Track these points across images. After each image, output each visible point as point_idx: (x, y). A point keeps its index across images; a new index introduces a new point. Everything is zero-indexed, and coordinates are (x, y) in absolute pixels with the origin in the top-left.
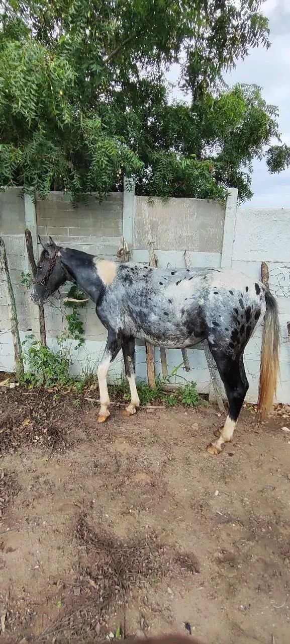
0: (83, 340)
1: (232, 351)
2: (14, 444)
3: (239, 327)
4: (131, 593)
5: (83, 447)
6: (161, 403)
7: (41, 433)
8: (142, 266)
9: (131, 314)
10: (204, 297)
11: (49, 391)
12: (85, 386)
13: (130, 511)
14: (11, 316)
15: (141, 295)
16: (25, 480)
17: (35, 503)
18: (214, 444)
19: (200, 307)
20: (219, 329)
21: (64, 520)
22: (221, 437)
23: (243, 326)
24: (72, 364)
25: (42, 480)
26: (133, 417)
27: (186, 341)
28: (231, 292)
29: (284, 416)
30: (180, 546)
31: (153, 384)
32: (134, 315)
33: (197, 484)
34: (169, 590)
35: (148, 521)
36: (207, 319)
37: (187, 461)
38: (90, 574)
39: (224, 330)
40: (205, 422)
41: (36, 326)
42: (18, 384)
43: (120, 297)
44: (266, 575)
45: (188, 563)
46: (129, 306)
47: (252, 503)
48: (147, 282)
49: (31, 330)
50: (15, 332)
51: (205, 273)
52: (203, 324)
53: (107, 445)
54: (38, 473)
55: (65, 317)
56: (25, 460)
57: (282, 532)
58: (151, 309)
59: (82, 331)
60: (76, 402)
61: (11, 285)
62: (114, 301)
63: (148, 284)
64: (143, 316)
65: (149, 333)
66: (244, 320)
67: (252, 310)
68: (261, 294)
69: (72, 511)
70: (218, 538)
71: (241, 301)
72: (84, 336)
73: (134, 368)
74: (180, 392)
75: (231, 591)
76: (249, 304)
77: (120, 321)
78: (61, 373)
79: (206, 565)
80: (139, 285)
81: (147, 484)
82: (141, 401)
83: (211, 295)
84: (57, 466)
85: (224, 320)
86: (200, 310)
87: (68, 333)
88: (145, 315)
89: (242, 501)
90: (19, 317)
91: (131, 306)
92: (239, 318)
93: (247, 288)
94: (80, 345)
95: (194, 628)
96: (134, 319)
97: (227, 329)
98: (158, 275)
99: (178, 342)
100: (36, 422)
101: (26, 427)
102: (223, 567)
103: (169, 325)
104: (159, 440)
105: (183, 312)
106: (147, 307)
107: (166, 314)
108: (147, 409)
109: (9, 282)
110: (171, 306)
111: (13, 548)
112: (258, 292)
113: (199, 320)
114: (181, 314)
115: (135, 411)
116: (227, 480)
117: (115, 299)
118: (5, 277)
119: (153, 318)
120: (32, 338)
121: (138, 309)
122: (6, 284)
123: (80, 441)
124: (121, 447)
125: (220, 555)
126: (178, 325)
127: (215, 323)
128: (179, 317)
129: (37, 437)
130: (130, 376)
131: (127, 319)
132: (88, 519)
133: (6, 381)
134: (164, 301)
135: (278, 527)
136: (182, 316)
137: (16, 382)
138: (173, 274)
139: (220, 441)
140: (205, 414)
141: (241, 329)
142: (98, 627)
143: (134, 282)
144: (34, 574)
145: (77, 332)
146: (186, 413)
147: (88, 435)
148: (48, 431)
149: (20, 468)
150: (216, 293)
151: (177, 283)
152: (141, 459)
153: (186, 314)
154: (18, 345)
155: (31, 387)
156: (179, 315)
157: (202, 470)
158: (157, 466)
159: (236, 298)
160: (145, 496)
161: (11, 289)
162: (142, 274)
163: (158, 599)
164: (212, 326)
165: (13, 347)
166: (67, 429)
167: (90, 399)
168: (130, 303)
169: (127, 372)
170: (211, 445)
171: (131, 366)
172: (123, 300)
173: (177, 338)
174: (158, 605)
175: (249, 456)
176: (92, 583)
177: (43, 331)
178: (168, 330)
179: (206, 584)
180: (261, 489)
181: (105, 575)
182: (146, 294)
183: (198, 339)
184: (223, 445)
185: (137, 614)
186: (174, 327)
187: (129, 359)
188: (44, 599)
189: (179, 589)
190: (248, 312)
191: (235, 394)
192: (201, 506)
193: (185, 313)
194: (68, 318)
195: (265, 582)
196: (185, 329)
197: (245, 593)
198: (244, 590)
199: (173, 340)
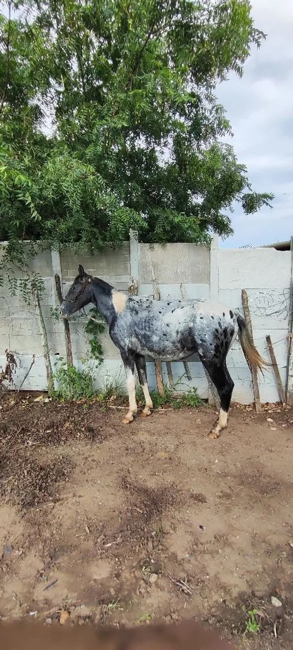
0: (102, 360)
1: (217, 360)
2: (62, 439)
3: (219, 343)
4: (164, 514)
5: (115, 438)
6: (170, 407)
7: (80, 431)
8: (145, 299)
9: (137, 336)
10: (193, 321)
11: (78, 402)
12: (107, 397)
13: (157, 473)
14: (43, 343)
15: (145, 322)
16: (79, 460)
17: (89, 472)
18: (213, 431)
19: (190, 328)
20: (205, 344)
21: (112, 480)
22: (218, 425)
23: (222, 342)
24: (95, 380)
25: (90, 459)
26: (148, 417)
27: (180, 354)
28: (212, 317)
29: (270, 411)
30: (193, 490)
31: (161, 391)
32: (140, 337)
33: (202, 457)
34: (188, 511)
35: (169, 479)
36: (195, 337)
37: (194, 444)
38: (136, 505)
39: (209, 344)
40: (206, 418)
41: (63, 350)
42: (51, 399)
43: (128, 323)
44: (250, 502)
45: (199, 499)
46: (135, 331)
47: (242, 466)
48: (149, 311)
49: (58, 354)
50: (47, 356)
51: (193, 303)
52: (194, 341)
53: (133, 437)
54: (86, 455)
55: (88, 342)
56: (74, 448)
57: (263, 480)
58: (153, 332)
59: (101, 353)
60: (103, 409)
61: (42, 318)
62: (123, 326)
63: (150, 313)
64: (147, 338)
65: (151, 350)
66: (223, 337)
67: (228, 330)
68: (233, 318)
69: (116, 475)
70: (218, 485)
71: (219, 324)
72: (103, 357)
73: (146, 378)
74: (184, 398)
75: (228, 510)
76: (226, 325)
77: (128, 341)
78: (86, 387)
79: (210, 499)
80: (143, 314)
81: (166, 458)
82: (154, 405)
83: (198, 320)
84: (98, 451)
85: (208, 338)
86: (190, 331)
87: (90, 354)
88: (149, 337)
89: (235, 465)
90: (49, 344)
91: (137, 330)
92: (219, 336)
93: (224, 314)
94: (100, 364)
95: (205, 528)
96: (139, 339)
97: (211, 344)
98: (157, 306)
99: (174, 355)
100: (75, 424)
101: (67, 427)
102: (223, 499)
103: (167, 343)
104: (171, 432)
105: (177, 332)
106: (150, 331)
107: (165, 335)
108: (159, 411)
109: (41, 316)
110: (168, 329)
111: (82, 495)
112: (232, 317)
113: (190, 338)
114: (176, 334)
115: (150, 413)
116: (224, 454)
117: (124, 325)
118: (38, 312)
119: (155, 338)
120: (61, 360)
121: (143, 332)
122: (39, 318)
123: (111, 435)
124: (143, 437)
125: (220, 494)
126: (174, 343)
127: (202, 340)
128: (174, 337)
129: (78, 434)
130: (143, 385)
131: (134, 340)
132: (128, 479)
133: (41, 397)
134: (163, 325)
135: (260, 478)
136: (177, 336)
137: (49, 398)
138: (168, 304)
139: (218, 428)
140: (206, 413)
141: (221, 344)
142: (146, 530)
143: (139, 312)
144: (99, 507)
145: (97, 354)
146: (191, 413)
147: (117, 431)
148: (85, 429)
149: (72, 453)
150: (201, 318)
151: (172, 312)
152: (160, 444)
153: (180, 335)
154: (48, 367)
155: (63, 400)
156: (174, 334)
157: (205, 449)
158: (172, 447)
159: (216, 321)
160: (166, 465)
161: (43, 321)
162: (145, 305)
163: (181, 516)
164: (200, 342)
165: (46, 369)
166: (99, 428)
167: (113, 407)
168: (136, 328)
169: (141, 382)
170: (211, 432)
171: (144, 377)
172: (130, 326)
173: (173, 353)
174: (181, 518)
175: (240, 438)
176: (138, 510)
177: (69, 354)
178: (166, 347)
179: (212, 508)
180: (249, 458)
181: (146, 506)
182: (148, 322)
183: (189, 353)
184: (220, 431)
185: (169, 523)
186: (171, 345)
187: (142, 371)
188: (109, 519)
189: (194, 511)
190: (225, 331)
191: (224, 392)
192: (206, 469)
193: (180, 333)
194: (91, 342)
195: (250, 506)
196: (179, 345)
197: (236, 511)
198: (236, 510)
199: (170, 354)
